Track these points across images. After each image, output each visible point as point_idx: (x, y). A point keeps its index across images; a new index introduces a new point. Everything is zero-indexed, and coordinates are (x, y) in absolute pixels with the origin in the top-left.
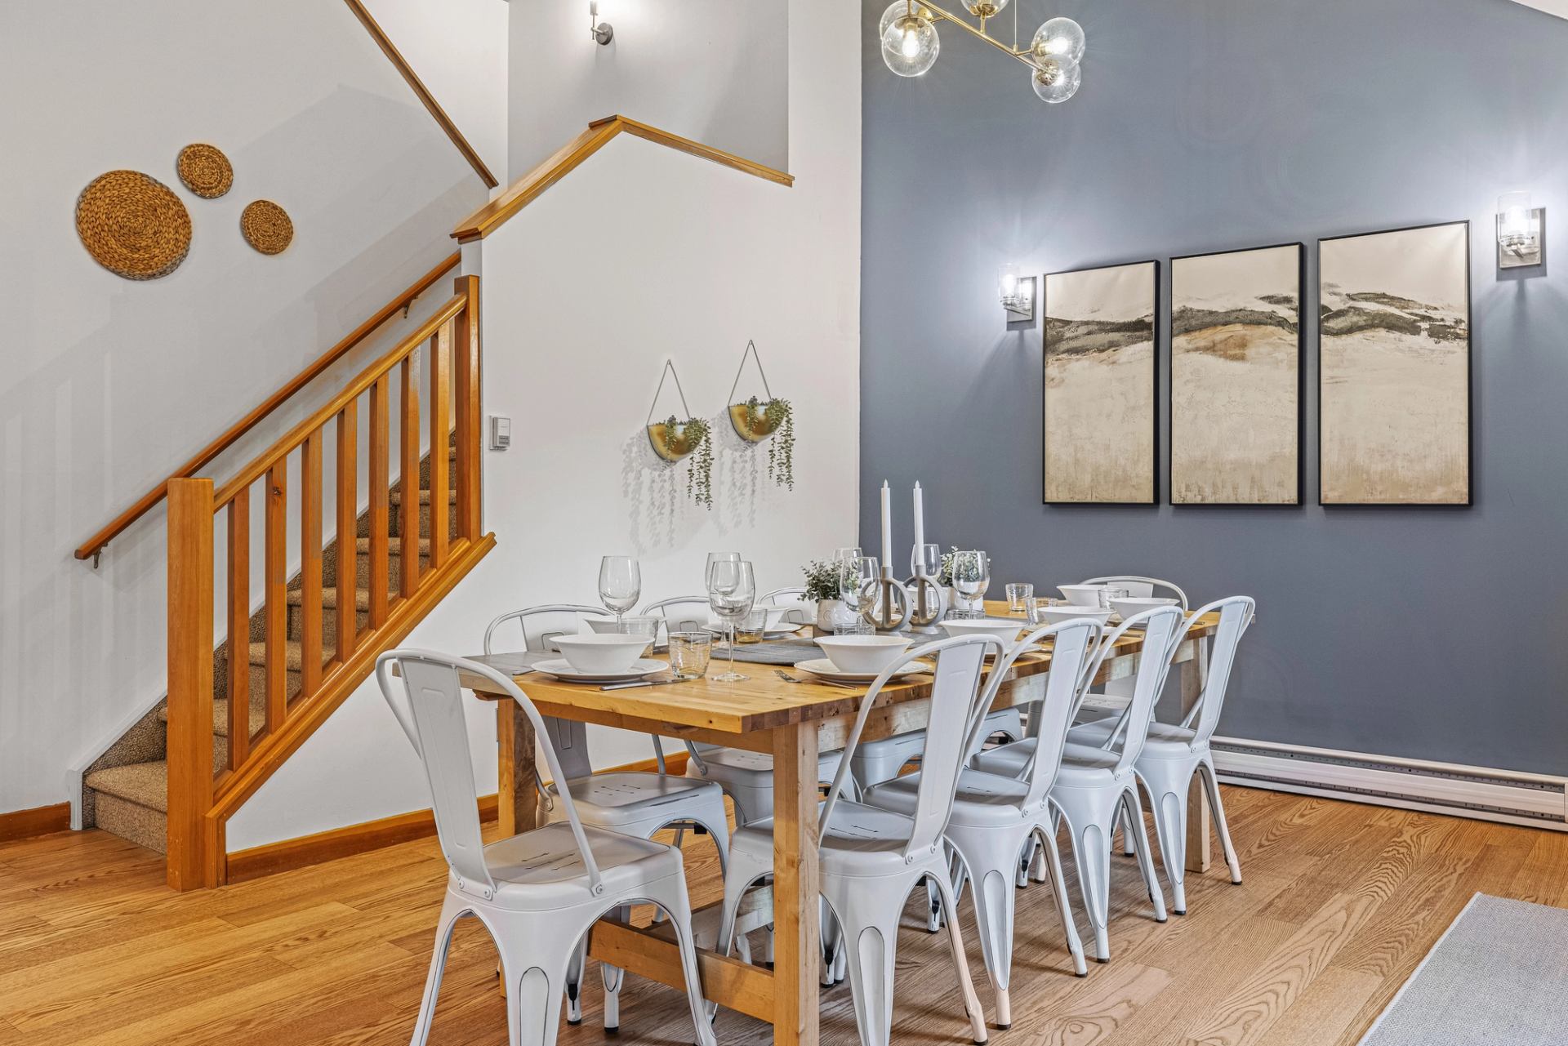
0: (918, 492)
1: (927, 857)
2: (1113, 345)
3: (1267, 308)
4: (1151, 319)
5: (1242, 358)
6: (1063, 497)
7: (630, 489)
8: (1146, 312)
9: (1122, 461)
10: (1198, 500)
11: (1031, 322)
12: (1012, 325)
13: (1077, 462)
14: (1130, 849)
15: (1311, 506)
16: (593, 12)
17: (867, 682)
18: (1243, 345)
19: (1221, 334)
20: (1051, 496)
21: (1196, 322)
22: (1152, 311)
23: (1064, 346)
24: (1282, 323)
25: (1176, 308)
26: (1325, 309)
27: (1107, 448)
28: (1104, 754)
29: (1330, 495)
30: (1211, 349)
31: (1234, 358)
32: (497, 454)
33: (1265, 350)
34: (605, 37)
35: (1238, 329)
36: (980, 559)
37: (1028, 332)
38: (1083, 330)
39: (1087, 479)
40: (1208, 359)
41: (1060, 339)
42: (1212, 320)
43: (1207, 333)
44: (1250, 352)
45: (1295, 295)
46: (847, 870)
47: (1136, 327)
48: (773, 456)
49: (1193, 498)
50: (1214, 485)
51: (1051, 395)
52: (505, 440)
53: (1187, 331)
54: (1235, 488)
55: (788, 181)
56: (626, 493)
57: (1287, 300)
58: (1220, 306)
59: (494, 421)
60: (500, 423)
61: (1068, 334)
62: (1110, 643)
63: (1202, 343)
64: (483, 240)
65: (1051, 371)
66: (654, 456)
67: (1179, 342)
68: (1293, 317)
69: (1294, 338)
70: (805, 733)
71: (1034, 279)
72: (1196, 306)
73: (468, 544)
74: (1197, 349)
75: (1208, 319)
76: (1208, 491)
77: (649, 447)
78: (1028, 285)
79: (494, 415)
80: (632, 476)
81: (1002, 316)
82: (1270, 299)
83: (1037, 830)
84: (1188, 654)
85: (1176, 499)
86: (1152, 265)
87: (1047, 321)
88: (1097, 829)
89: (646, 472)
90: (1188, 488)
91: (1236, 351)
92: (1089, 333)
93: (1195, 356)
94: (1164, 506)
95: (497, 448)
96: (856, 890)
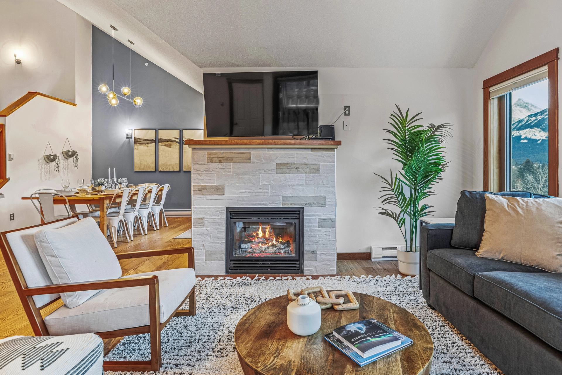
0: (114, 169)
1: (121, 217)
2: (147, 143)
3: (175, 139)
4: (155, 139)
5: (170, 147)
6: (138, 170)
7: (40, 169)
8: (154, 138)
9: (149, 164)
10: (163, 170)
11: (131, 138)
12: (127, 138)
13: (141, 164)
14: (151, 225)
15: (181, 171)
16: (15, 56)
17: (113, 194)
18: (171, 145)
19: (167, 143)
20: (136, 169)
21: (162, 141)
22: (155, 138)
23: (138, 143)
24: (177, 142)
25: (159, 138)
26: (184, 141)
27: (147, 161)
28: (146, 207)
29: (184, 169)
30: (165, 145)
31: (169, 147)
32: (10, 161)
33: (174, 146)
34: (18, 62)
35: (170, 142)
36: (126, 180)
37: (131, 140)
38: (142, 140)
39: (143, 167)
40: (165, 147)
41: (137, 141)
42: (165, 141)
43: (165, 143)
44: (172, 146)
45: (179, 138)
46: (110, 219)
47: (152, 141)
48: (74, 162)
49: (162, 170)
50: (166, 168)
51: (136, 151)
52: (12, 159)
53: (161, 142)
54: (169, 168)
55: (75, 105)
56: (39, 170)
57: (178, 139)
58: (167, 138)
59: (10, 155)
60: (11, 155)
61: (139, 141)
62: (147, 191)
63: (164, 144)
64: (6, 117)
65: (136, 147)
66: (45, 162)
67: (160, 144)
68: (179, 142)
69: (179, 145)
70: (105, 201)
71: (132, 130)
72: (163, 138)
73: (3, 180)
74: (163, 145)
75: (165, 140)
76: (165, 169)
77: (44, 160)
78: (131, 131)
79: (9, 153)
80: (40, 166)
81: (125, 136)
82: (175, 138)
83: (136, 216)
84: (160, 193)
85: (159, 170)
86: (155, 130)
87: (135, 138)
88: (145, 217)
89: (43, 165)
90: (161, 169)
91: (169, 146)
92: (143, 141)
93: (162, 146)
94: (157, 172)
95: (10, 160)
96: (111, 221)
